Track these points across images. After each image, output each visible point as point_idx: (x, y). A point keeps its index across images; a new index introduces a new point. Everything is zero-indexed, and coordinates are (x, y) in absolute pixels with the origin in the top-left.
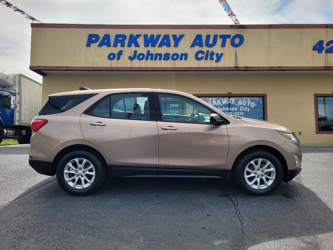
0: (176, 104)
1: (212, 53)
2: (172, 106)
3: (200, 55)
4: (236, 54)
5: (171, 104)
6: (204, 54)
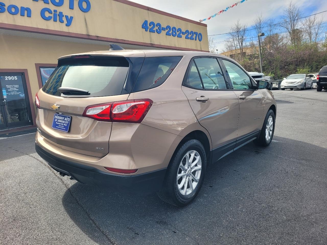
0: (14, 75)
1: (61, 15)
2: (8, 79)
3: (47, 14)
4: (85, 20)
5: (7, 76)
6: (52, 14)
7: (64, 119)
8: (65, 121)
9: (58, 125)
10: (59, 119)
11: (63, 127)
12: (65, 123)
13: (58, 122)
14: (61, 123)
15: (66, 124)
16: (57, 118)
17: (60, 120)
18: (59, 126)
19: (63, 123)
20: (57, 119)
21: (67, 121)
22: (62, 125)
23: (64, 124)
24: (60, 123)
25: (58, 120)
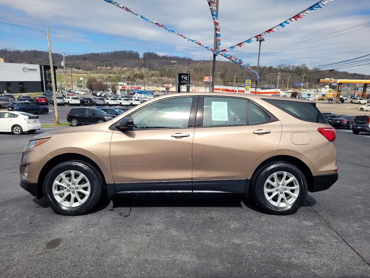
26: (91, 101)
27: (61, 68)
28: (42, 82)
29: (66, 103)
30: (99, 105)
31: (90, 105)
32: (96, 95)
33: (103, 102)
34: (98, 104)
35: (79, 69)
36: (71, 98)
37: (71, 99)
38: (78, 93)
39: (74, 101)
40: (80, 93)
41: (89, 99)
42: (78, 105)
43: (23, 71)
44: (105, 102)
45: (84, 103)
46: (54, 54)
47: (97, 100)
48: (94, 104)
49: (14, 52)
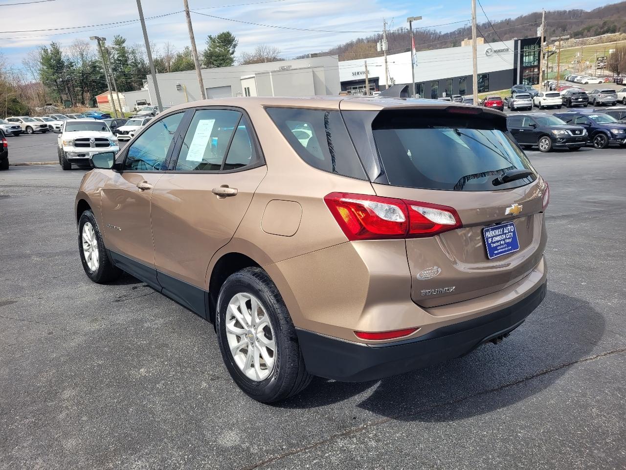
7: (503, 230)
8: (506, 233)
9: (496, 248)
10: (494, 237)
11: (505, 247)
12: (506, 238)
13: (494, 243)
14: (500, 241)
15: (509, 238)
16: (489, 236)
17: (497, 236)
18: (499, 249)
19: (504, 240)
20: (490, 238)
21: (509, 232)
22: (502, 245)
23: (507, 241)
24: (497, 242)
25: (492, 240)
26: (586, 98)
27: (577, 37)
28: (515, 70)
29: (536, 106)
30: (604, 104)
31: (583, 105)
32: (622, 82)
33: (613, 98)
34: (599, 102)
35: (614, 31)
36: (545, 95)
37: (544, 97)
38: (586, 83)
39: (551, 101)
40: (590, 82)
41: (581, 94)
42: (558, 107)
43: (485, 55)
44: (617, 97)
45: (571, 102)
46: (569, 11)
47: (599, 94)
48: (591, 104)
49: (502, 23)
